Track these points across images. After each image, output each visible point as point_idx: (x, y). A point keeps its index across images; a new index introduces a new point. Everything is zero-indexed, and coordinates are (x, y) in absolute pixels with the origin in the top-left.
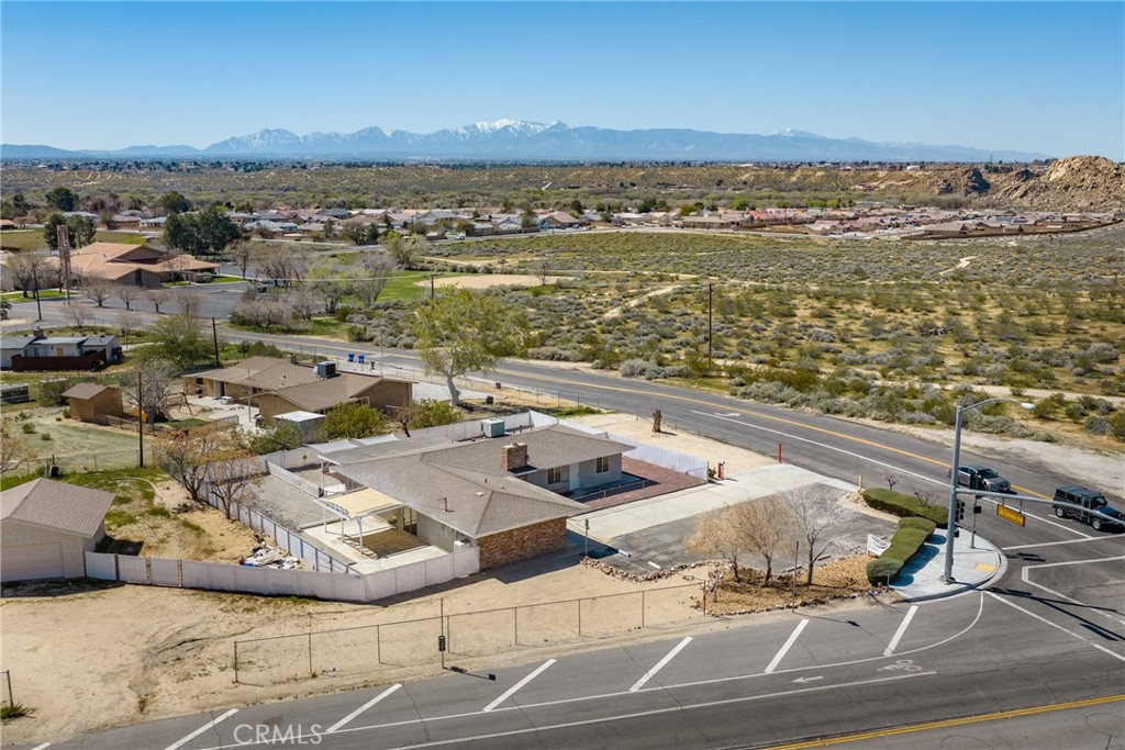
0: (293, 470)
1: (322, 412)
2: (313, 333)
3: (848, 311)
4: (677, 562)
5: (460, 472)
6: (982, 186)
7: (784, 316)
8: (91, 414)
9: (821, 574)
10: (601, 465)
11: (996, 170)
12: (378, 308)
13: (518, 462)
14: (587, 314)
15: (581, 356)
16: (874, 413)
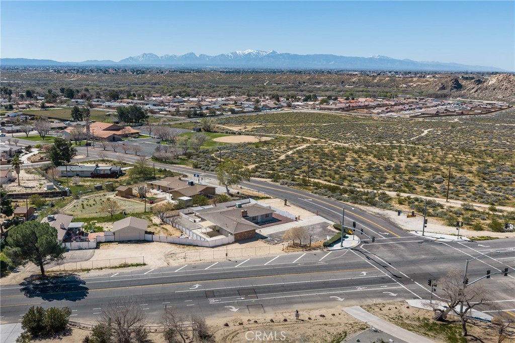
0: (186, 214)
1: (190, 197)
2: (180, 164)
3: (365, 159)
4: (281, 240)
5: (230, 217)
6: (458, 86)
7: (342, 160)
8: (124, 195)
9: (313, 244)
10: (267, 215)
11: (467, 79)
12: (200, 152)
13: (245, 215)
14: (274, 157)
15: (268, 177)
16: (350, 201)
